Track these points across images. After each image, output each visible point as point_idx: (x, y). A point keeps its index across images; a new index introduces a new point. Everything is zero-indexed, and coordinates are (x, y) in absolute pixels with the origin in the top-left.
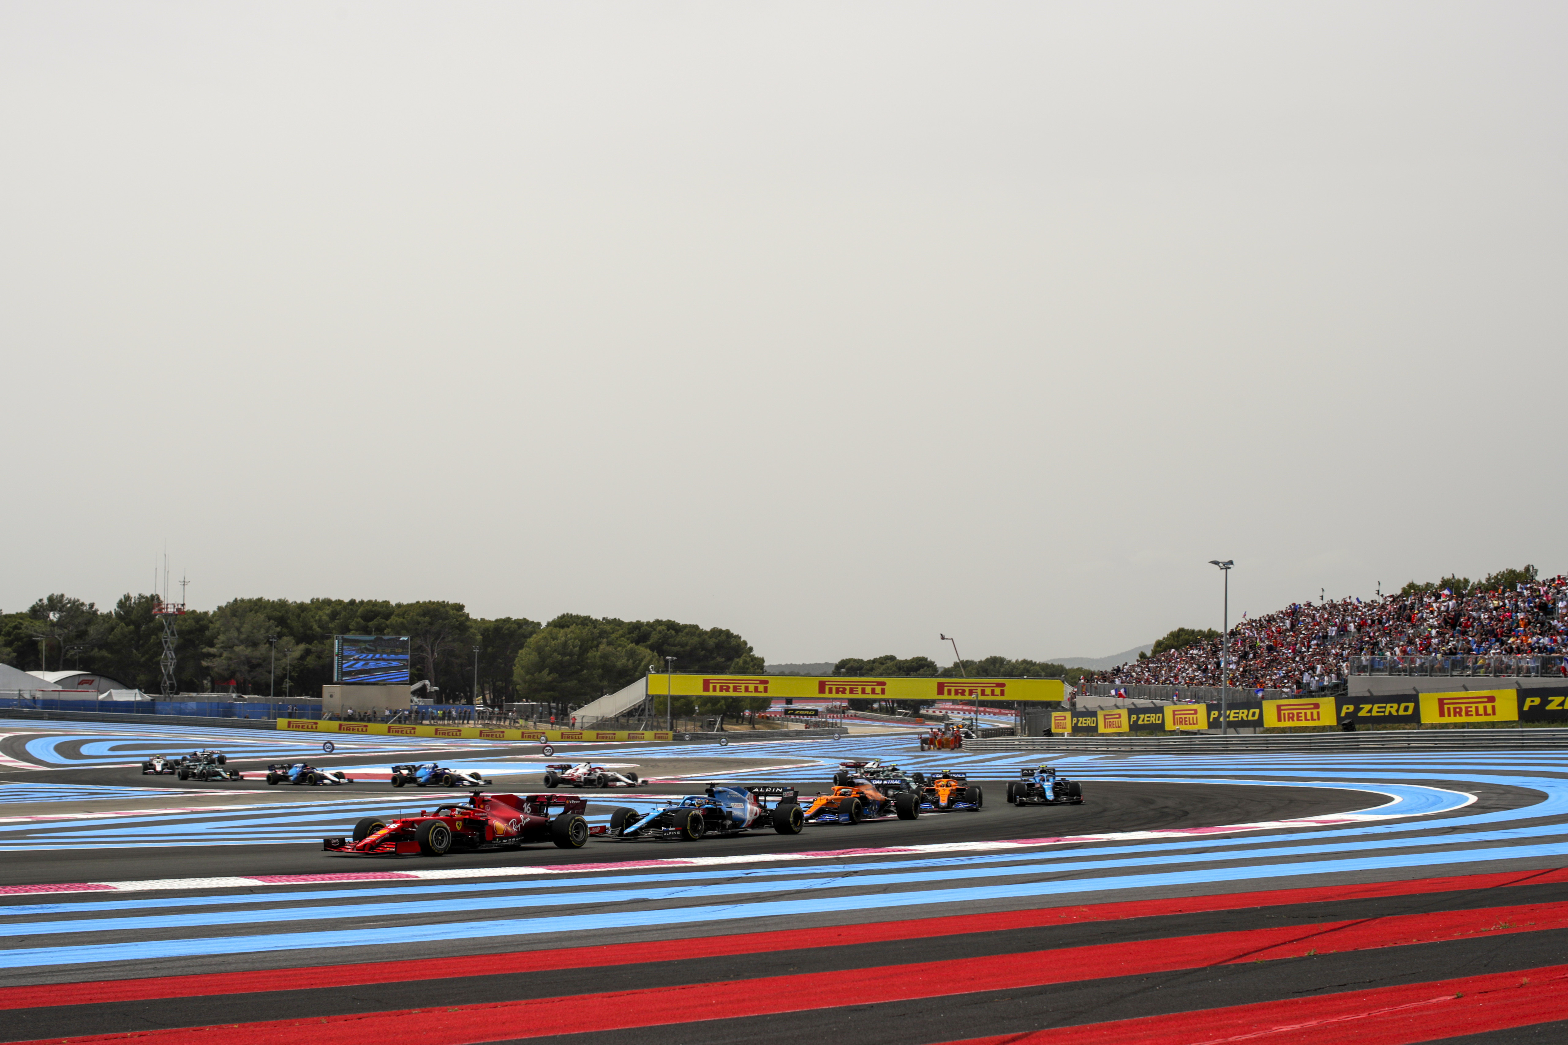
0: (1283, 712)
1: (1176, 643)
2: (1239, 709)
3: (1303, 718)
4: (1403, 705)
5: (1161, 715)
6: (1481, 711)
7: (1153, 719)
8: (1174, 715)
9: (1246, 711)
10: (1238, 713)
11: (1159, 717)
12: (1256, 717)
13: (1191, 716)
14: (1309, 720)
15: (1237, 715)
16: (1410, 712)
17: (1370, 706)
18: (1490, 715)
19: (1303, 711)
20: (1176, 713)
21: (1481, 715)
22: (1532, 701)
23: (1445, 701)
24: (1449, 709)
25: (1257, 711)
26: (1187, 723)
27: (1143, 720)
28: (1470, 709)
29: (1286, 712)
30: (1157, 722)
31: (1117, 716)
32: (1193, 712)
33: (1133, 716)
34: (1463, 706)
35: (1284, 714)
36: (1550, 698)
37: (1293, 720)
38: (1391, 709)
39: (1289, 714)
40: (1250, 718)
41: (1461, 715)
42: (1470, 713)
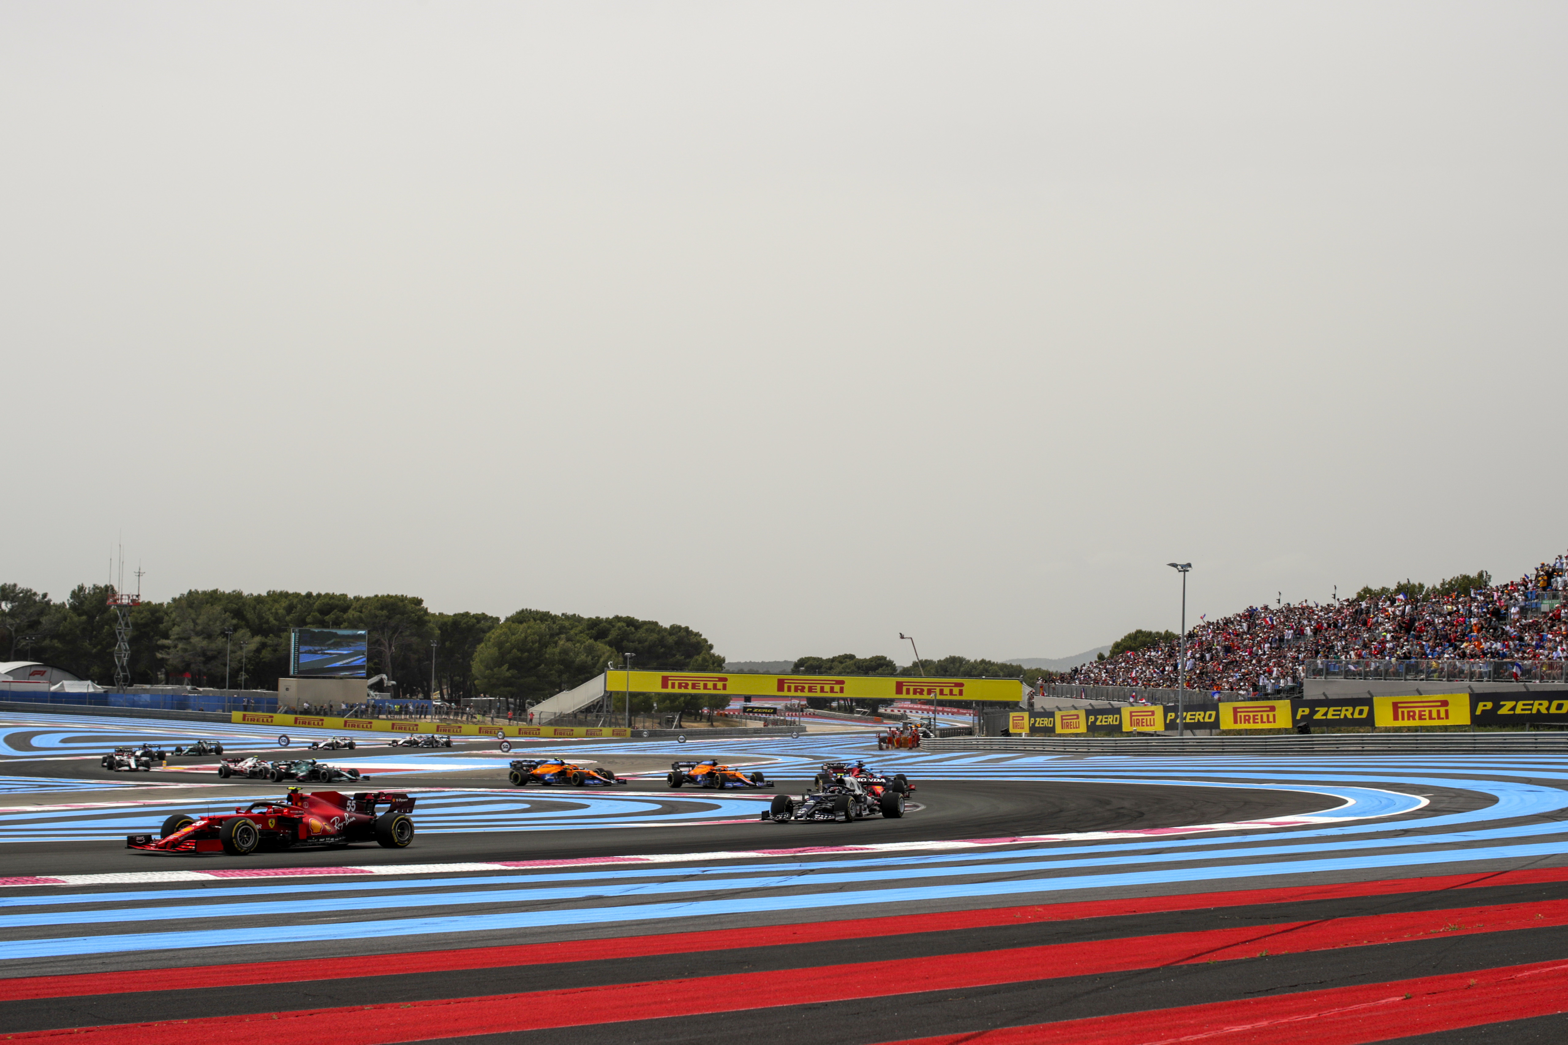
0: (1239, 714)
1: (1134, 645)
2: (1196, 711)
3: (1259, 721)
4: (1358, 709)
5: (1118, 716)
6: (1434, 715)
7: (1111, 720)
8: (1131, 716)
9: (1202, 713)
10: (1195, 715)
11: (1116, 718)
12: (1212, 720)
13: (1148, 718)
14: (1265, 722)
15: (1193, 717)
16: (1364, 716)
17: (1325, 709)
18: (1443, 719)
19: (1259, 714)
20: (1133, 714)
21: (1434, 719)
22: (1485, 706)
23: (1400, 705)
24: (1403, 713)
25: (1214, 713)
26: (1145, 724)
27: (1101, 722)
28: (1423, 713)
29: (1243, 714)
30: (1115, 723)
31: (1075, 717)
32: (1150, 713)
33: (1090, 717)
34: (1417, 710)
35: (1241, 716)
36: (1502, 703)
37: (1249, 723)
38: (1346, 713)
39: (1245, 716)
40: (1207, 720)
41: (1414, 719)
42: (1423, 717)
